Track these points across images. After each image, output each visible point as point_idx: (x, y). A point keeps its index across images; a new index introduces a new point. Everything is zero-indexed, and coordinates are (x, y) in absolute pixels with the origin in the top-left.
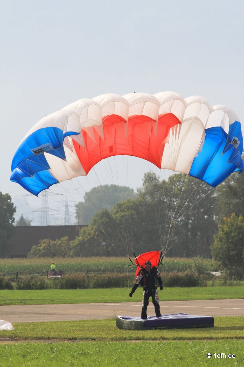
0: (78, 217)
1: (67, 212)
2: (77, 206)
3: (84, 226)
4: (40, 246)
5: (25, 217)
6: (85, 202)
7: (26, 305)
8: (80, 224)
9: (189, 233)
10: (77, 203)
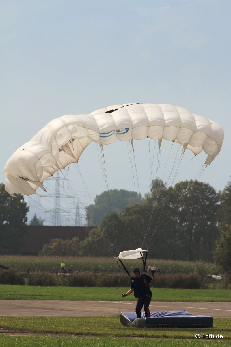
0: (88, 218)
1: (78, 214)
2: (87, 208)
3: (93, 227)
4: (52, 245)
5: (38, 217)
6: (95, 205)
7: (36, 300)
8: (90, 226)
9: (193, 238)
10: (88, 205)
